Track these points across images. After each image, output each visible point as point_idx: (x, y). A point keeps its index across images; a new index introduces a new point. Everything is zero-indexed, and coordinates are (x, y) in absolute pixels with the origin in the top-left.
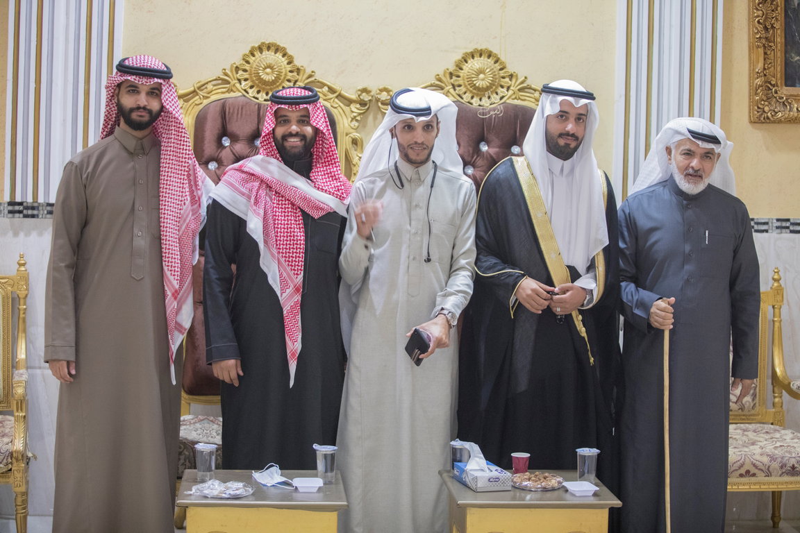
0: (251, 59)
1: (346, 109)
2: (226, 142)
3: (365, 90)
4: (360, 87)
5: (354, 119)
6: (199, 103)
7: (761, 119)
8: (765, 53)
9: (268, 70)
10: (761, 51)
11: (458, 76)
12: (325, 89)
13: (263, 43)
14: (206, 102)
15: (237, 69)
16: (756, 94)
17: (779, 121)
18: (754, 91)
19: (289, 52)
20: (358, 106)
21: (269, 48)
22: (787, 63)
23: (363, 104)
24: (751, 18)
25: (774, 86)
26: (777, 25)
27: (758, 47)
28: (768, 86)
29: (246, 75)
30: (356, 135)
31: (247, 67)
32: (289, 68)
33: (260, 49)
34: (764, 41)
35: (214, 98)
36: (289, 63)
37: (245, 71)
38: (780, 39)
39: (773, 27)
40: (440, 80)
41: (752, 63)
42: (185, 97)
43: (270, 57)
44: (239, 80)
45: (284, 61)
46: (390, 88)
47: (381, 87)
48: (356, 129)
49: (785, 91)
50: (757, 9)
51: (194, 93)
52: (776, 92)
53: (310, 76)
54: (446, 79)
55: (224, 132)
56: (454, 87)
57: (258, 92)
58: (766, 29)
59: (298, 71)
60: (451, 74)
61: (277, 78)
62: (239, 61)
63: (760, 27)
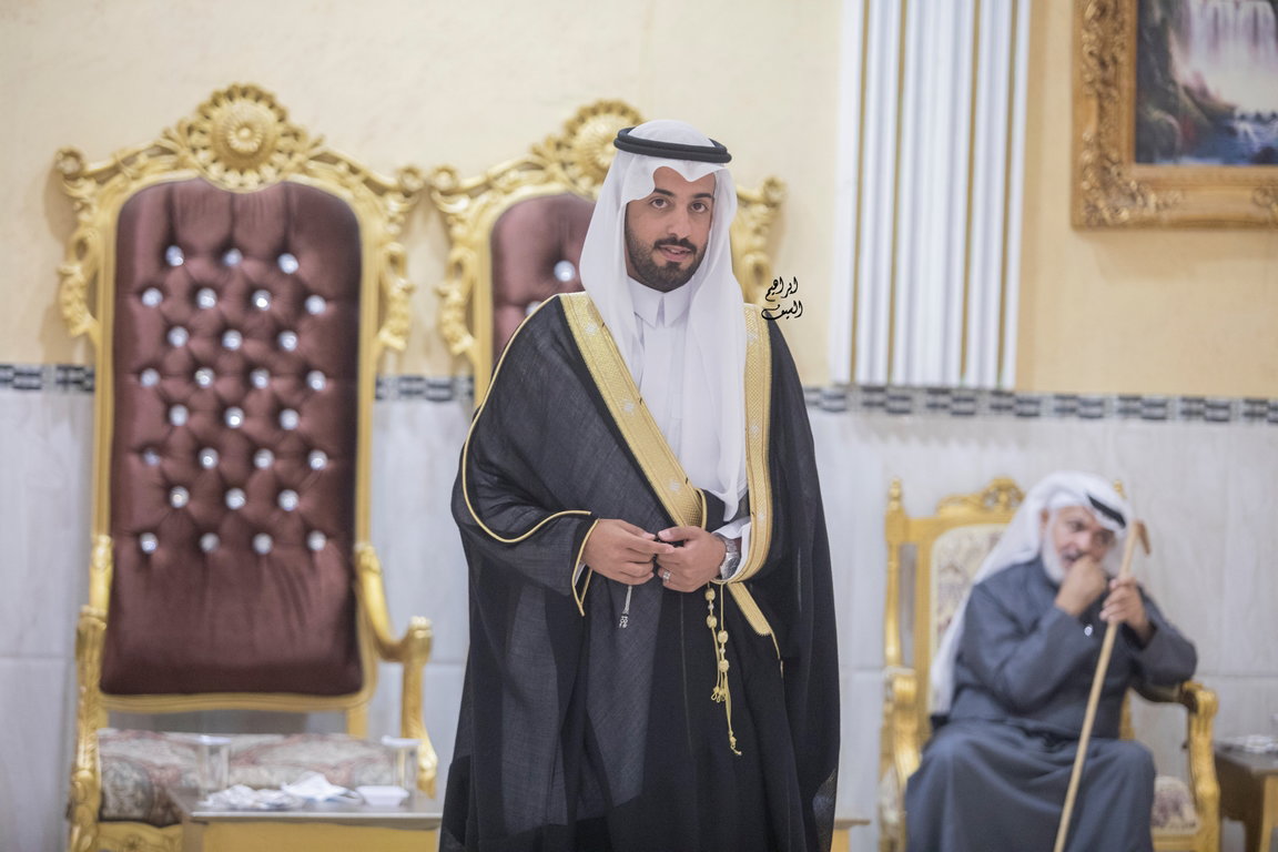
0: (215, 113)
1: (378, 201)
2: (176, 258)
3: (411, 171)
4: (403, 163)
5: (392, 220)
6: (125, 188)
7: (1089, 221)
8: (1101, 108)
9: (245, 133)
10: (1094, 103)
11: (569, 147)
12: (342, 168)
13: (235, 87)
14: (135, 187)
15: (190, 130)
16: (1084, 178)
17: (1124, 226)
18: (1079, 172)
19: (281, 101)
20: (400, 196)
21: (244, 93)
22: (1140, 125)
23: (407, 194)
24: (1077, 45)
25: (1114, 164)
26: (1123, 58)
27: (1088, 96)
28: (1103, 166)
29: (205, 140)
30: (396, 248)
31: (207, 126)
32: (280, 128)
33: (230, 95)
34: (1099, 86)
35: (150, 178)
36: (282, 119)
37: (203, 132)
38: (1127, 82)
39: (1115, 61)
40: (538, 154)
41: (1078, 125)
42: (101, 178)
43: (244, 109)
44: (194, 150)
45: (271, 116)
46: (452, 164)
47: (439, 164)
48: (397, 238)
49: (1135, 173)
50: (1088, 30)
51: (115, 170)
52: (1119, 174)
53: (316, 145)
54: (550, 152)
55: (171, 239)
56: (564, 165)
57: (227, 170)
58: (1103, 64)
59: (296, 135)
60: (559, 145)
61: (260, 148)
62: (191, 117)
63: (1093, 62)
